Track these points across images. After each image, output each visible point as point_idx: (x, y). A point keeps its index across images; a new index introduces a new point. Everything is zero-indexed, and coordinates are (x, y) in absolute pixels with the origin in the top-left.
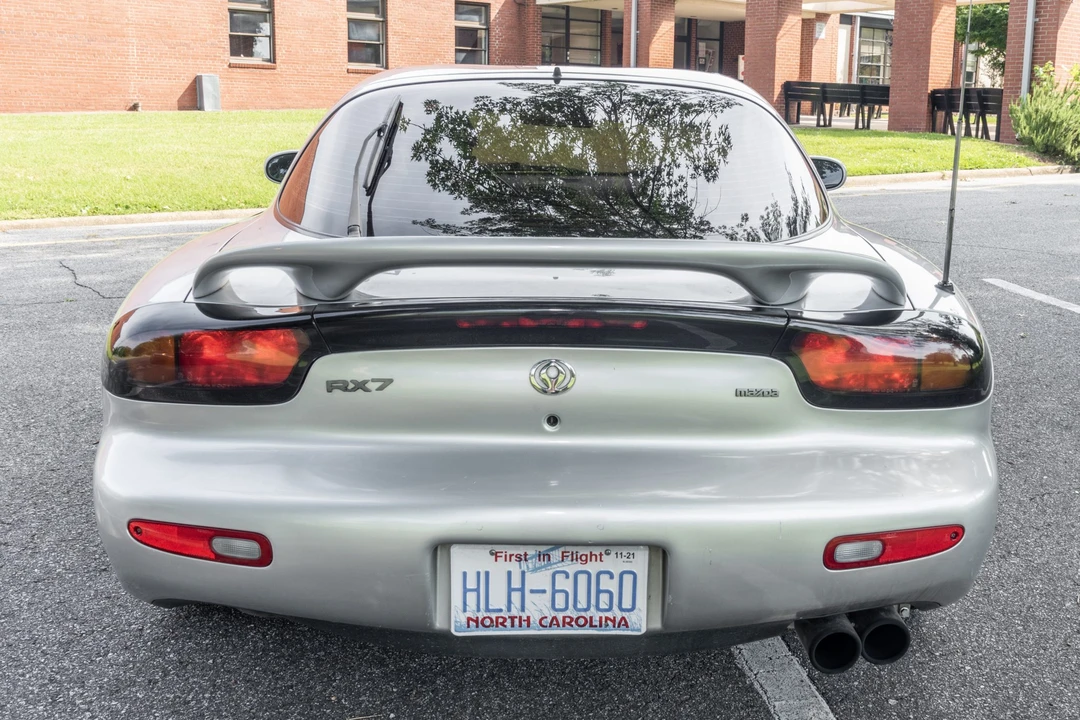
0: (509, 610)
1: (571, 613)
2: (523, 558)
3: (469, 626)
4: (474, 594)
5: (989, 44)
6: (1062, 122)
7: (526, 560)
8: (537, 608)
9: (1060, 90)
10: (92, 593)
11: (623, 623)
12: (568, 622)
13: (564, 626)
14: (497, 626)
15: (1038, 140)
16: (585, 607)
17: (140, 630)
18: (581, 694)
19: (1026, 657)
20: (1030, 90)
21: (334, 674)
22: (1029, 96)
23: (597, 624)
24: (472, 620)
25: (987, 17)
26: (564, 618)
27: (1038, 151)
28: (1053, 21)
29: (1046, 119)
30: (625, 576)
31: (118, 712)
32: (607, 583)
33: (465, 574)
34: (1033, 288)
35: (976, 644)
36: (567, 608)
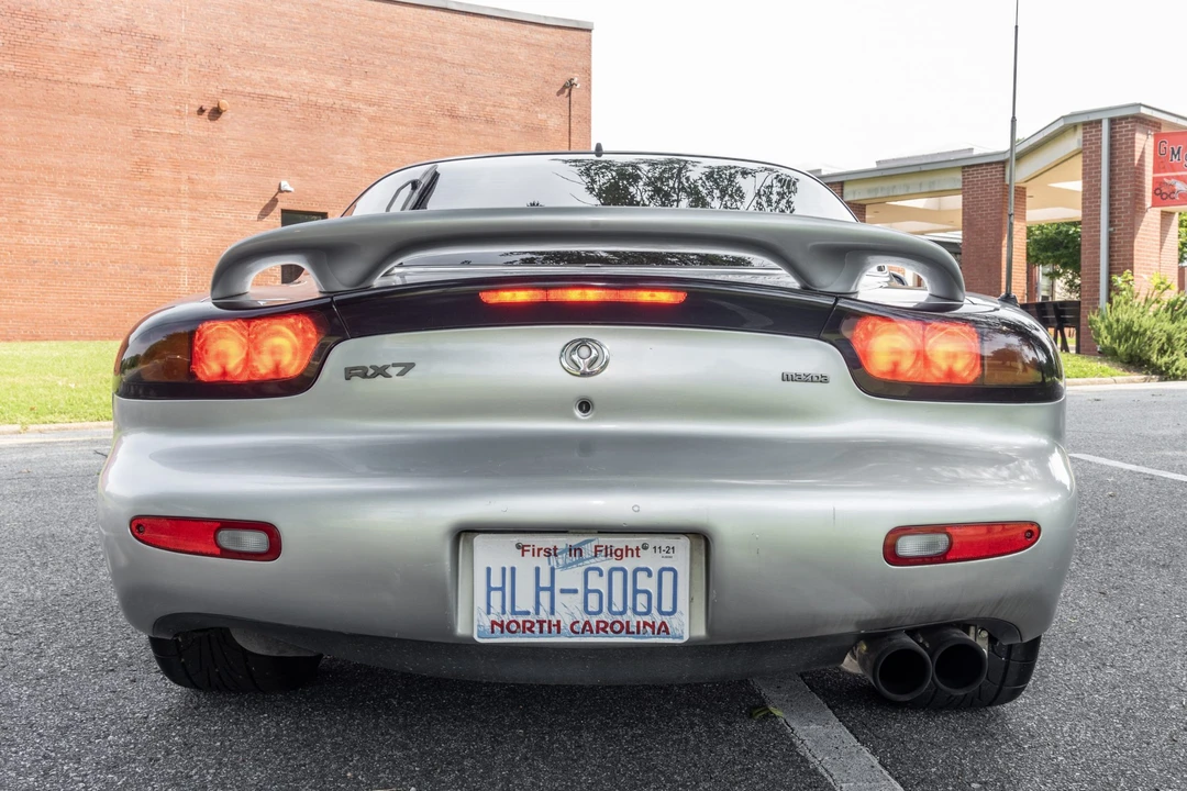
0: (537, 612)
1: (605, 617)
2: (552, 552)
3: (493, 632)
4: (499, 594)
5: (1064, 266)
6: (1146, 330)
7: (556, 555)
8: (568, 610)
9: (1142, 297)
10: (97, 687)
11: (663, 628)
12: (602, 628)
13: (598, 632)
14: (524, 632)
15: (1122, 349)
16: (621, 609)
17: (146, 718)
18: (624, 775)
19: (1127, 750)
20: (1110, 300)
21: (351, 756)
22: (1108, 305)
23: (635, 630)
24: (497, 624)
25: (1060, 238)
26: (598, 622)
27: (1122, 362)
28: (1129, 231)
29: (1128, 328)
30: (665, 574)
31: (114, 783)
32: (645, 582)
33: (489, 570)
34: (1121, 460)
35: (1069, 738)
36: (600, 611)
